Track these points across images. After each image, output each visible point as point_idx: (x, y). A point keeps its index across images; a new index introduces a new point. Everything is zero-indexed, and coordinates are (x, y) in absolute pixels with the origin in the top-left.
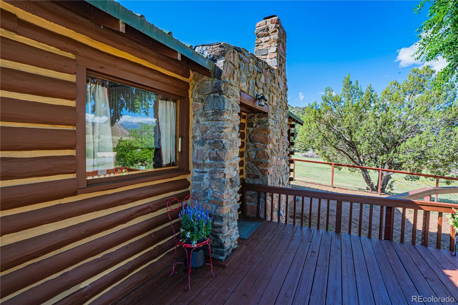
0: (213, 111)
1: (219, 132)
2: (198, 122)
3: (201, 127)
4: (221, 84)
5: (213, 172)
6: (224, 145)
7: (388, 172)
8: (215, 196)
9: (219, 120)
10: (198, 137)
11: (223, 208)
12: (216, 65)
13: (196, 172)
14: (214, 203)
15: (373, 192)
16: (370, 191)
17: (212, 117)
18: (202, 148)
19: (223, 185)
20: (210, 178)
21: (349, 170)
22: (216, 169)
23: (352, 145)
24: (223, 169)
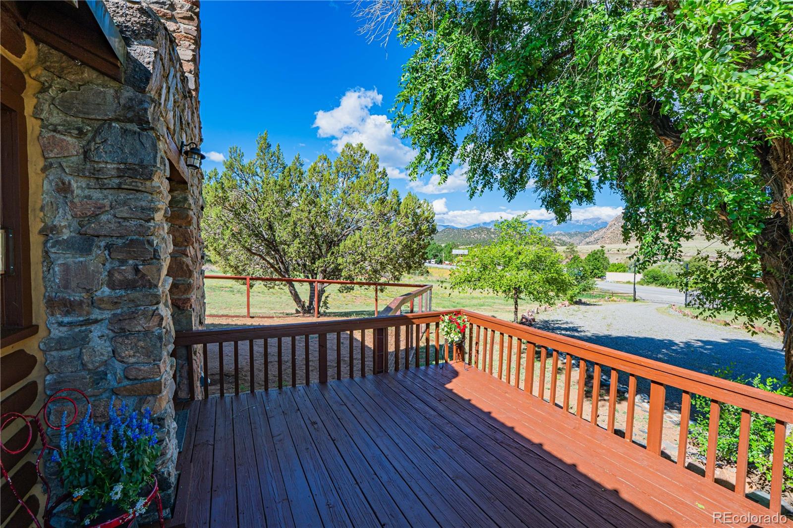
0: (122, 166)
1: (141, 219)
2: (64, 189)
3: (79, 204)
4: (146, 105)
5: (126, 317)
6: (155, 251)
7: (323, 283)
8: (133, 374)
9: (138, 191)
10: (64, 230)
11: (161, 397)
12: (128, 53)
13: (61, 324)
14: (130, 393)
15: (306, 315)
16: (301, 314)
17: (117, 181)
18: (81, 259)
19: (159, 344)
20: (111, 334)
21: (265, 286)
22: (133, 309)
23: (274, 246)
24: (155, 308)
